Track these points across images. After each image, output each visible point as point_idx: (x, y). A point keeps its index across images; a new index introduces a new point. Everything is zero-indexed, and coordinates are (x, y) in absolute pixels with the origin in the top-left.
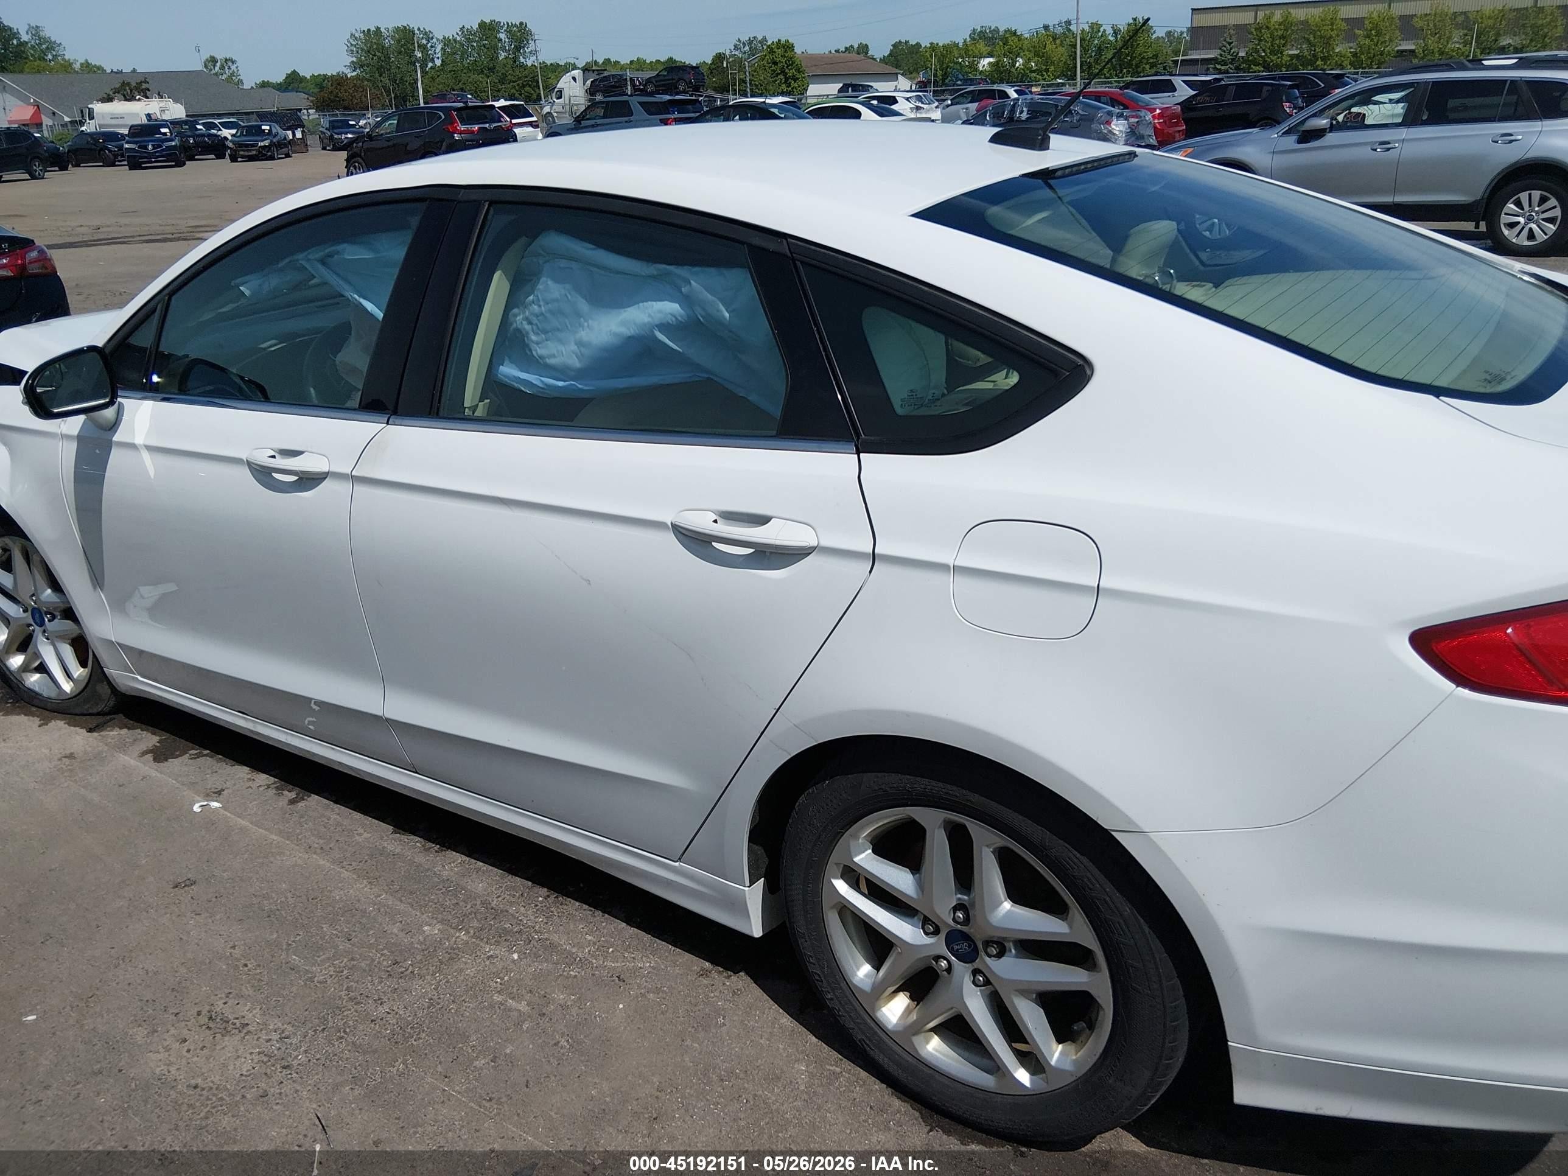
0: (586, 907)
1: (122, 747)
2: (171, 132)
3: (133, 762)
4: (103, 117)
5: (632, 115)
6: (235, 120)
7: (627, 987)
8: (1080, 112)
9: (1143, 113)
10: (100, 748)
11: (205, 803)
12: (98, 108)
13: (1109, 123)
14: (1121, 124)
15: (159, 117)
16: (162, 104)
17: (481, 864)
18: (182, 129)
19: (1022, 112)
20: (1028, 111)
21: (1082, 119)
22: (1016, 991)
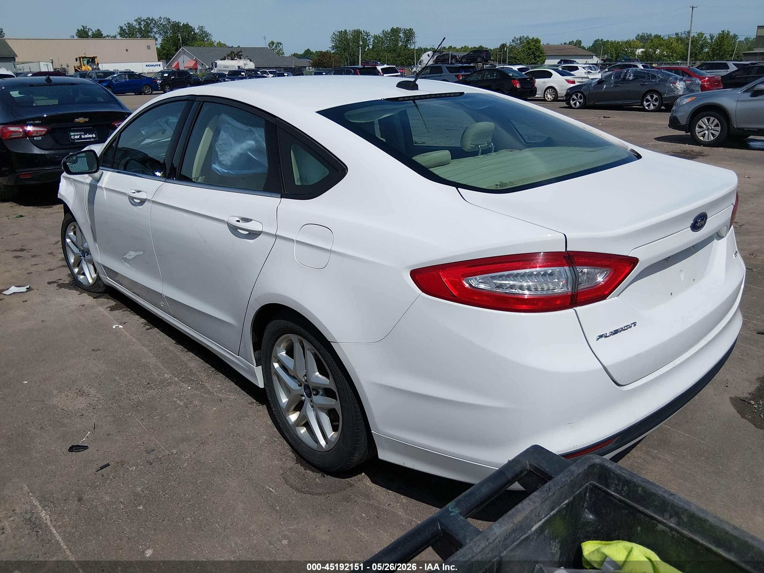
0: (224, 376)
1: (102, 305)
2: (245, 74)
3: (102, 310)
4: (220, 67)
5: (442, 72)
6: (275, 70)
7: (221, 403)
8: (661, 77)
9: (694, 79)
10: (94, 304)
11: (118, 326)
12: (219, 62)
13: (675, 83)
14: (681, 84)
15: (243, 68)
16: (245, 62)
17: (198, 358)
18: (252, 73)
19: (630, 76)
20: (633, 75)
21: (661, 80)
22: (318, 408)
